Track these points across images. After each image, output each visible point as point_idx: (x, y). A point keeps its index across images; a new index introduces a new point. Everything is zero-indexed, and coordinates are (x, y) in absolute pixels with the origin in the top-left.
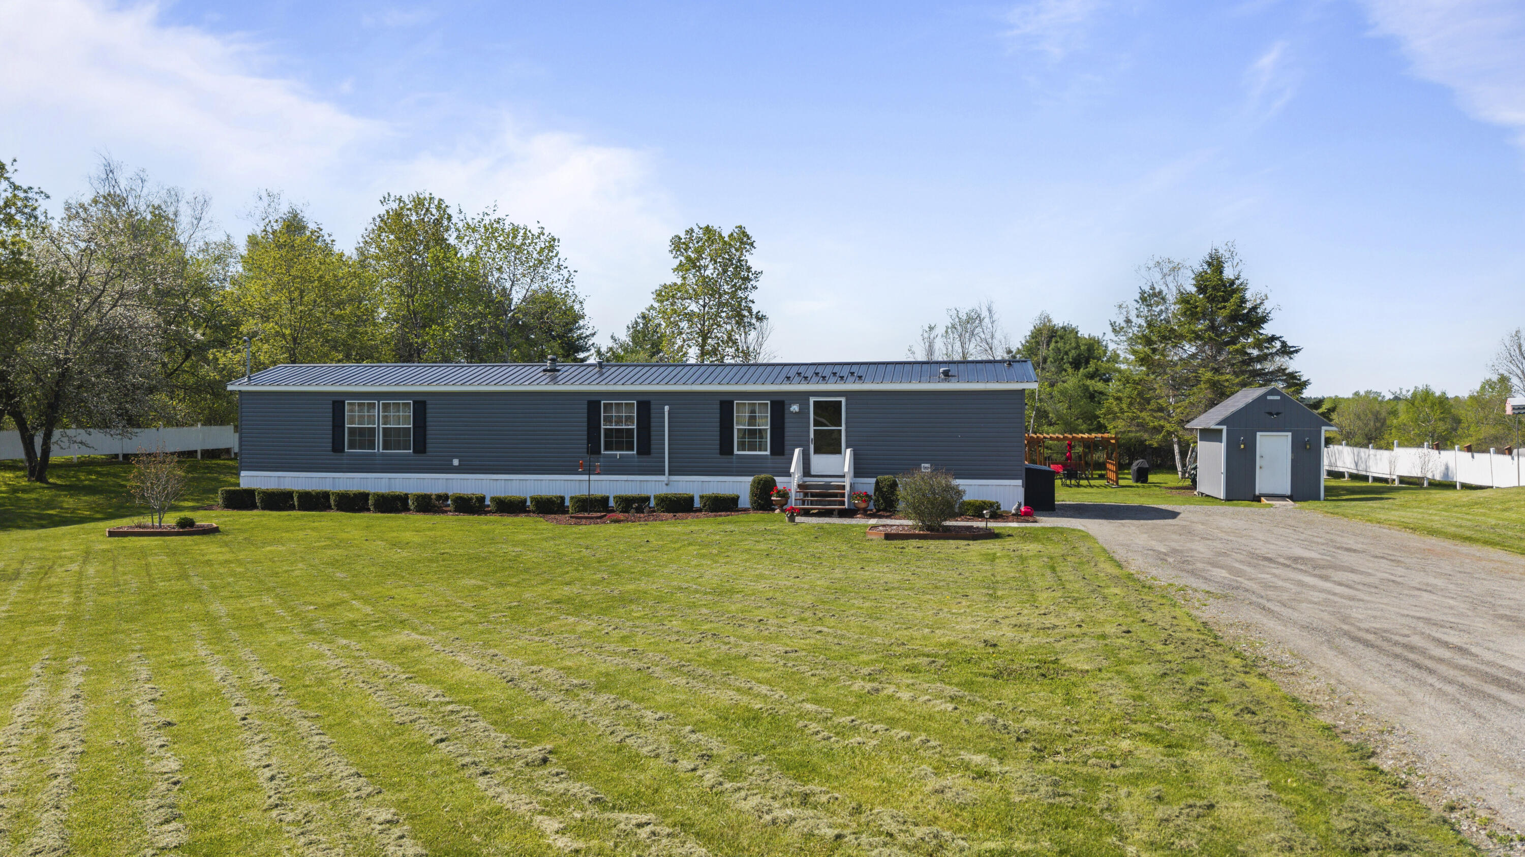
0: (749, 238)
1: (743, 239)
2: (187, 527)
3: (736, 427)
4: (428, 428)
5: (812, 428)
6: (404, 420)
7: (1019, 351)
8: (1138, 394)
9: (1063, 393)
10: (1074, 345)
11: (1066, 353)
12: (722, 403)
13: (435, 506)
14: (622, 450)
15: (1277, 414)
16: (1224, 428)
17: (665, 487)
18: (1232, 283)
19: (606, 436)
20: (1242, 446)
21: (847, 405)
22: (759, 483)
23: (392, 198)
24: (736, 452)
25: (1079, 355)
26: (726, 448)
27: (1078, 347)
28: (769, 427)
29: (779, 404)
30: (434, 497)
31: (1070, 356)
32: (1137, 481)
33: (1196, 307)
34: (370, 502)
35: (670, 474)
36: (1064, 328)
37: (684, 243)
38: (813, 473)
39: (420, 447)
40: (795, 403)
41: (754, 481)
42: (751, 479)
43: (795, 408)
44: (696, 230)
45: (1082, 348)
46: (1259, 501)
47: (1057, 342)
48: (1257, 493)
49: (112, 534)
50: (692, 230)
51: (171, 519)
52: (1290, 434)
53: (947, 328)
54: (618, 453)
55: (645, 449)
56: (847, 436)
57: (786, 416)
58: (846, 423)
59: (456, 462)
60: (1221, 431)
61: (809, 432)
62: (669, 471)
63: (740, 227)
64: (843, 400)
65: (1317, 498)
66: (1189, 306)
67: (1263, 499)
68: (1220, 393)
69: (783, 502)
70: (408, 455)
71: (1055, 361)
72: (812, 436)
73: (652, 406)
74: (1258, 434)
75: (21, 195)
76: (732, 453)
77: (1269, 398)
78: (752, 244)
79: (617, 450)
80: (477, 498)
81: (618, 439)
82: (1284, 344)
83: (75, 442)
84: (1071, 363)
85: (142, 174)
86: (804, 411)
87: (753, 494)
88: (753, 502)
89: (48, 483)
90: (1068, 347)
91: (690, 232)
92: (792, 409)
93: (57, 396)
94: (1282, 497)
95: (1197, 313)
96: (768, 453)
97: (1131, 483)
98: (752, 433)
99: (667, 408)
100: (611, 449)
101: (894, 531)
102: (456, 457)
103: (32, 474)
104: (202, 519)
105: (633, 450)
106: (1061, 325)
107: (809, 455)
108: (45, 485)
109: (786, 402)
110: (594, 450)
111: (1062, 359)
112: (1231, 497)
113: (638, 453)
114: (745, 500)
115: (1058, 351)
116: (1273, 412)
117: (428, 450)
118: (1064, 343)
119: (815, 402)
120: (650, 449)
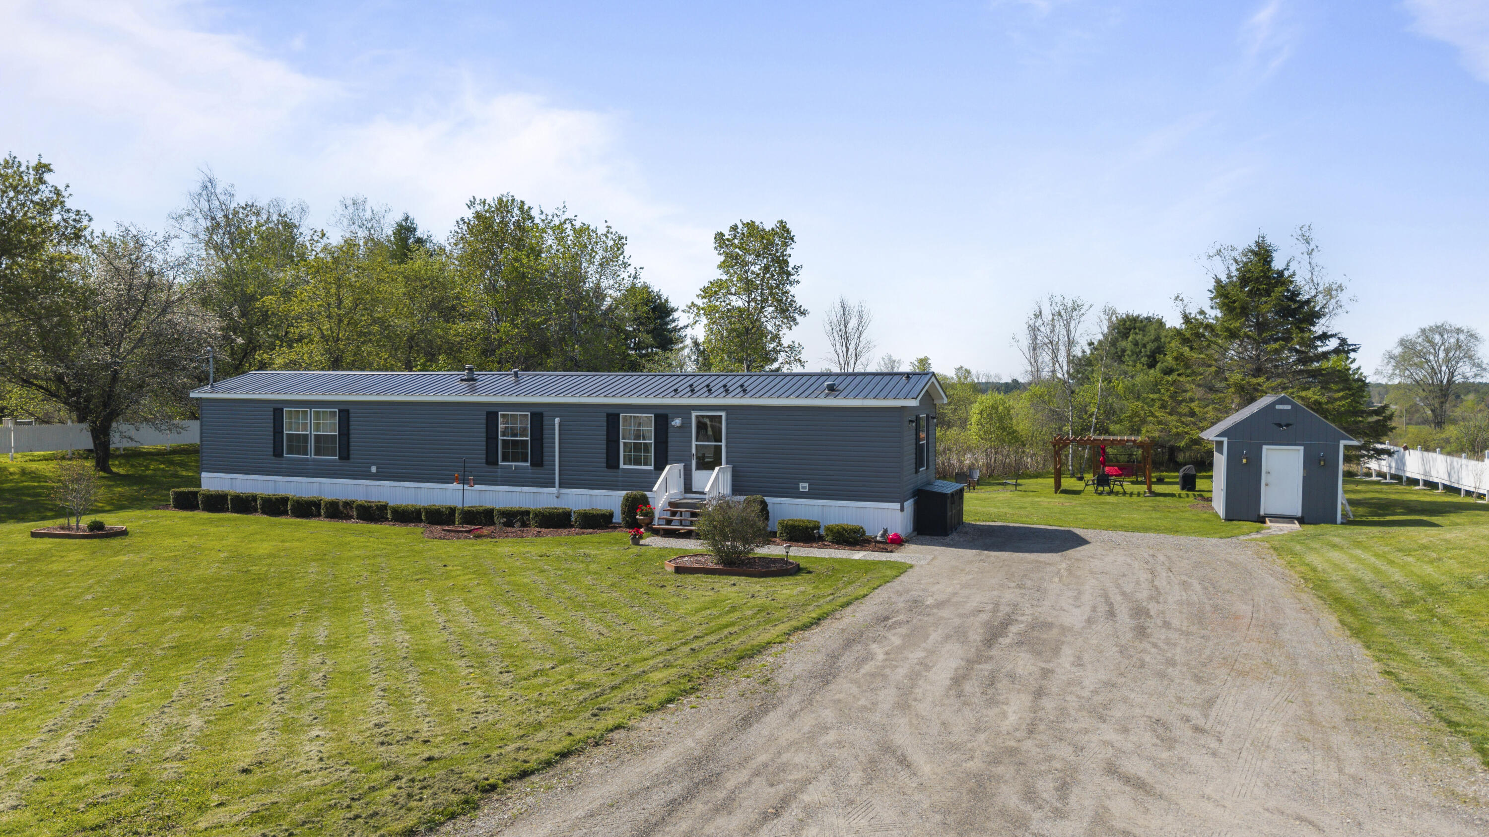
0: (788, 232)
1: (784, 233)
2: (98, 531)
3: (622, 441)
4: (352, 436)
5: (694, 443)
6: (330, 427)
10: (1154, 336)
12: (609, 415)
13: (342, 513)
14: (517, 461)
15: (1287, 425)
16: (1225, 440)
17: (555, 499)
18: (1281, 274)
19: (503, 447)
20: (1245, 461)
21: (727, 419)
22: (627, 500)
23: (478, 202)
24: (622, 466)
25: (1156, 348)
26: (612, 462)
27: (1159, 337)
28: (653, 441)
29: (662, 417)
30: (341, 504)
31: (1148, 348)
32: (1183, 489)
34: (289, 507)
35: (560, 487)
37: (728, 240)
38: (694, 490)
39: (345, 455)
40: (678, 417)
42: (624, 493)
43: (677, 422)
44: (740, 226)
45: (1163, 340)
46: (1264, 522)
47: (1137, 333)
48: (1262, 513)
49: (34, 535)
50: (736, 226)
52: (1302, 448)
54: (514, 464)
55: (538, 461)
56: (727, 452)
57: (670, 430)
58: (727, 439)
59: (374, 469)
60: (1222, 443)
61: (691, 447)
62: (560, 484)
63: (781, 222)
64: (723, 414)
65: (1333, 521)
67: (1267, 519)
68: (1248, 398)
69: (647, 521)
70: (334, 461)
72: (694, 451)
73: (545, 418)
74: (1265, 447)
75: (72, 217)
76: (617, 467)
77: (1278, 407)
78: (792, 239)
79: (513, 461)
80: (377, 506)
81: (514, 451)
82: (1343, 341)
84: (1149, 357)
86: (685, 426)
87: (623, 512)
88: (624, 519)
91: (734, 228)
92: (673, 423)
94: (1289, 519)
96: (652, 468)
98: (637, 447)
99: (557, 420)
100: (508, 461)
101: (686, 562)
102: (374, 464)
104: (111, 520)
105: (527, 461)
107: (691, 470)
109: (670, 416)
110: (491, 460)
112: (1232, 516)
113: (531, 465)
114: (618, 518)
115: (1136, 344)
116: (1283, 423)
117: (351, 456)
118: (1144, 336)
119: (697, 417)
120: (542, 461)
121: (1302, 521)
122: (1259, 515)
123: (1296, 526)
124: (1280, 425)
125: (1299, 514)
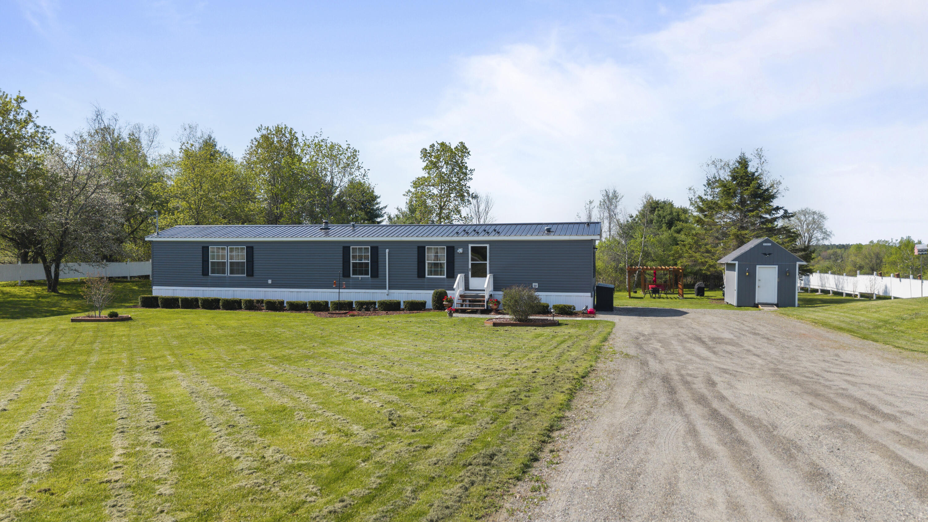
0: (467, 149)
1: (463, 149)
2: (114, 317)
3: (427, 262)
4: (255, 262)
5: (470, 262)
6: (241, 257)
7: (637, 216)
8: (695, 242)
9: (660, 242)
10: (669, 212)
11: (664, 217)
12: (419, 248)
13: (256, 306)
14: (362, 274)
15: (769, 254)
16: (737, 263)
17: (386, 296)
18: (753, 174)
19: (353, 267)
20: (747, 274)
21: (490, 248)
22: (436, 294)
23: (263, 128)
24: (427, 276)
25: (672, 218)
26: (421, 274)
27: (671, 213)
28: (445, 262)
29: (451, 248)
30: (255, 301)
31: (666, 219)
32: (697, 295)
33: (730, 189)
34: (220, 304)
35: (389, 289)
36: (664, 202)
37: (429, 153)
38: (470, 288)
39: (250, 273)
40: (460, 248)
41: (434, 293)
42: (432, 292)
43: (460, 250)
44: (436, 145)
45: (674, 214)
46: (758, 307)
47: (659, 211)
48: (756, 302)
49: (73, 320)
50: (434, 145)
51: (105, 313)
52: (777, 266)
53: (601, 202)
54: (360, 276)
55: (375, 274)
56: (490, 267)
57: (456, 255)
58: (490, 259)
59: (270, 282)
60: (735, 264)
61: (468, 264)
62: (389, 287)
63: (462, 143)
64: (488, 246)
65: (793, 305)
66: (725, 189)
67: (759, 306)
68: (741, 242)
69: (450, 305)
70: (243, 277)
71: (657, 222)
72: (470, 267)
73: (379, 250)
74: (758, 266)
75: (41, 130)
76: (424, 276)
77: (764, 244)
78: (468, 153)
79: (359, 275)
80: (279, 302)
81: (360, 269)
82: (786, 211)
83: (72, 270)
84: (667, 224)
85: (115, 116)
86: (465, 253)
87: (434, 301)
88: (434, 305)
89: (58, 293)
90: (665, 214)
91: (432, 146)
92: (458, 251)
93: (61, 244)
94: (772, 305)
95: (730, 193)
96: (445, 277)
97: (694, 296)
98: (436, 265)
99: (387, 251)
100: (356, 275)
101: (498, 321)
102: (270, 279)
103: (50, 288)
104: (122, 312)
105: (368, 275)
106: (663, 200)
107: (468, 278)
108: (56, 294)
109: (455, 247)
110: (346, 274)
111: (662, 221)
112: (741, 304)
113: (371, 276)
114: (430, 304)
115: (659, 216)
116: (767, 253)
117: (254, 274)
118: (664, 211)
119: (472, 247)
120: (378, 274)
121: (777, 305)
123: (776, 308)
124: (765, 254)
125: (776, 302)
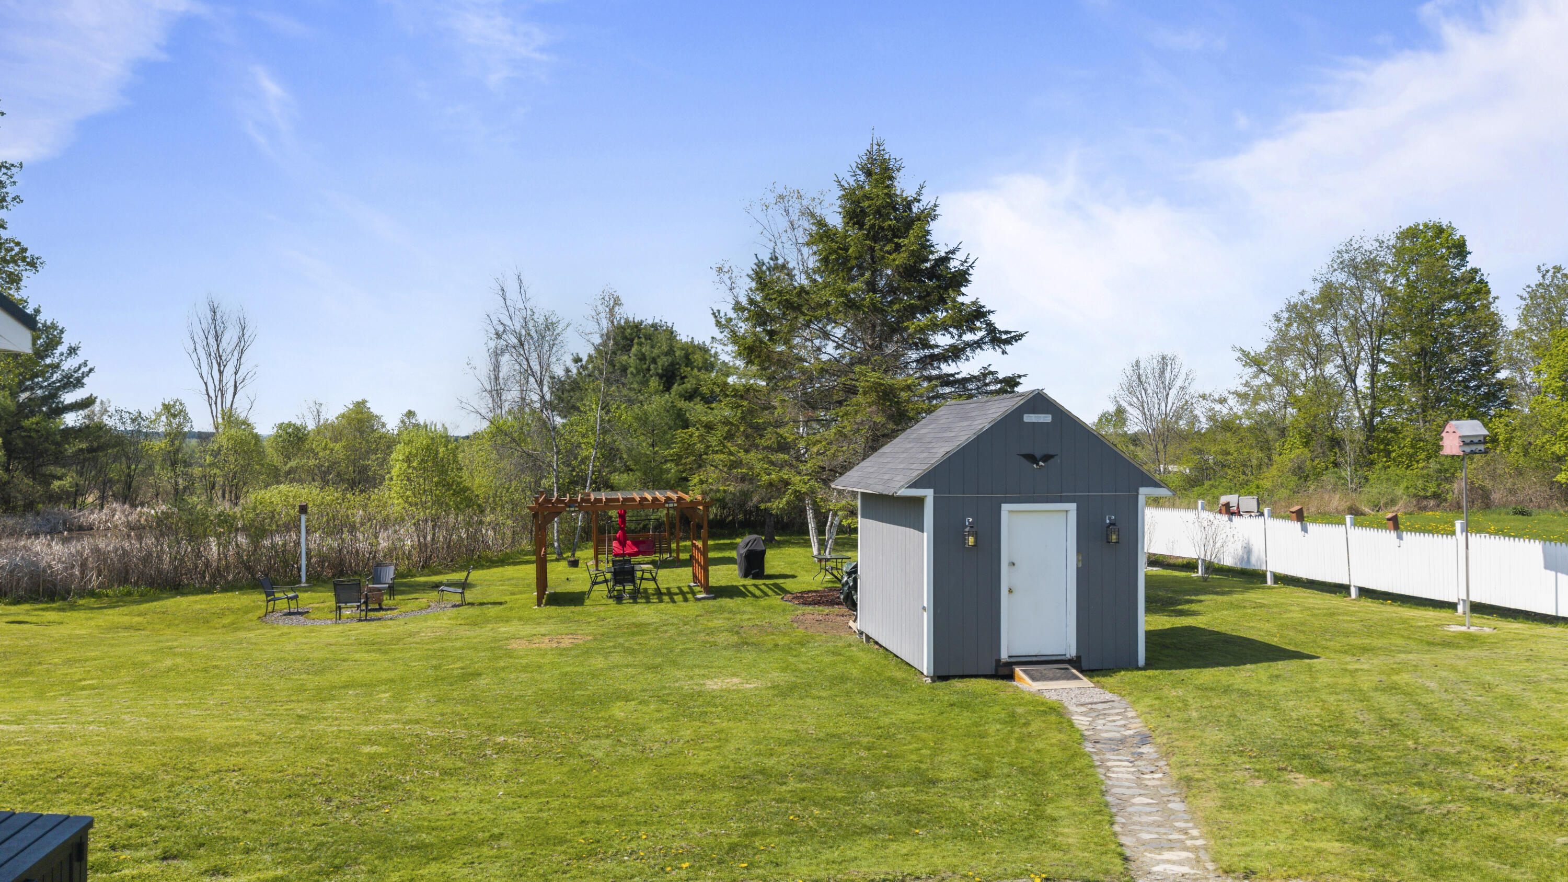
7: (590, 358)
9: (643, 420)
10: (665, 348)
11: (654, 361)
15: (1047, 458)
16: (928, 494)
18: (909, 206)
20: (971, 540)
25: (672, 364)
27: (670, 352)
31: (659, 364)
32: (746, 576)
46: (1010, 677)
48: (1004, 656)
52: (1072, 507)
60: (920, 501)
65: (1132, 664)
66: (832, 247)
67: (1018, 671)
71: (638, 373)
74: (1005, 508)
77: (1029, 418)
84: (661, 376)
90: (656, 351)
94: (1060, 665)
106: (650, 322)
111: (649, 370)
112: (946, 670)
115: (642, 358)
116: (1038, 455)
118: (653, 347)
121: (1080, 666)
122: (998, 661)
123: (1086, 682)
124: (1032, 458)
125: (1072, 652)
